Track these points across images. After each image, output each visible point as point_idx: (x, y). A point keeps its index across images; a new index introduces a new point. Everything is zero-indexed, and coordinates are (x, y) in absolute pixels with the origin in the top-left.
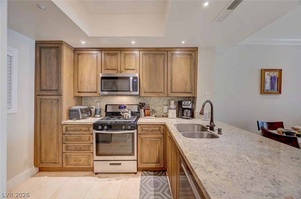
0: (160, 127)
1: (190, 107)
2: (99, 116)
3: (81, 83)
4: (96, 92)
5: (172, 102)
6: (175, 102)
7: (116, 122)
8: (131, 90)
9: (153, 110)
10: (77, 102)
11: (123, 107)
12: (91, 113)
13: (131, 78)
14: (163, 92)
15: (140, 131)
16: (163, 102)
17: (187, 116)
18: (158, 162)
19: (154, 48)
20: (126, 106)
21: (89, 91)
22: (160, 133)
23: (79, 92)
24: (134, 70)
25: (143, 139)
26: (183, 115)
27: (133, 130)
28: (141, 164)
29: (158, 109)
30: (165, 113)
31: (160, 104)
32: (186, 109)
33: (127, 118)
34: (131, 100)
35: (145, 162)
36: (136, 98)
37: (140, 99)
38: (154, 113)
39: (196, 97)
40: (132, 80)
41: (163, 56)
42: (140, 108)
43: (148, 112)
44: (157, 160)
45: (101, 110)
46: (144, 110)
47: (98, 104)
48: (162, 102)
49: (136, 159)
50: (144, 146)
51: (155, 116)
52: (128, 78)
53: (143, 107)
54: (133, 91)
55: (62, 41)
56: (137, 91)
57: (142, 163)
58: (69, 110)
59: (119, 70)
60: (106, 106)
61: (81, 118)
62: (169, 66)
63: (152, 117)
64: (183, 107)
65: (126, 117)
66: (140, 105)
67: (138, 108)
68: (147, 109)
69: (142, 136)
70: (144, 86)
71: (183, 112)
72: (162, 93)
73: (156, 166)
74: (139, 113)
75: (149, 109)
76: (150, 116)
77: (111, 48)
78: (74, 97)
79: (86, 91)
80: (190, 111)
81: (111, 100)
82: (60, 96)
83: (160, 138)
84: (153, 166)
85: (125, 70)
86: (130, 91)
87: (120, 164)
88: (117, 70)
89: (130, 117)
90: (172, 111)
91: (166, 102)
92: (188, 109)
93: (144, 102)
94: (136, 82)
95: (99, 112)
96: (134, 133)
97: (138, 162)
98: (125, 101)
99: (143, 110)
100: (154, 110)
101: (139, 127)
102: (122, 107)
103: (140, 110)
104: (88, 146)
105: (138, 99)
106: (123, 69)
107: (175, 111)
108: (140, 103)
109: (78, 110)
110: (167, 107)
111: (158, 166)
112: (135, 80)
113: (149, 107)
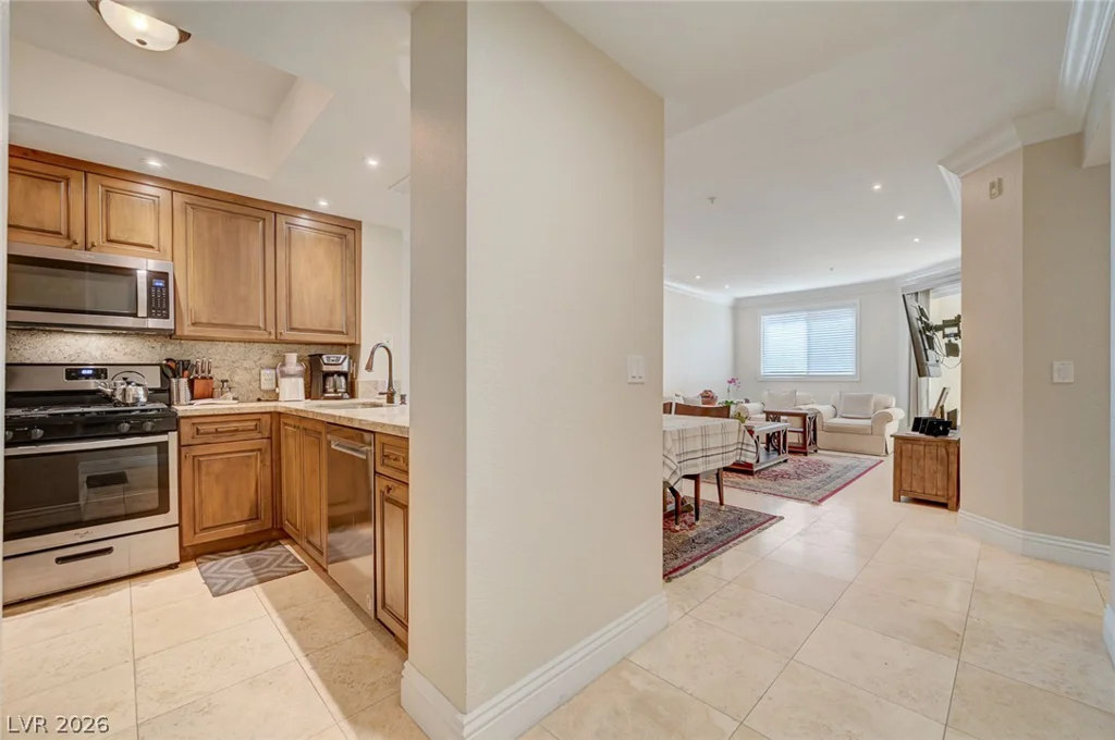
0: (259, 420)
1: (344, 368)
5: (292, 358)
6: (298, 357)
8: (142, 312)
9: (223, 382)
11: (90, 372)
13: (142, 275)
14: (261, 325)
15: (191, 435)
16: (260, 359)
17: (336, 391)
18: (255, 516)
19: (230, 194)
20: (105, 372)
22: (260, 435)
24: (152, 247)
25: (201, 459)
26: (325, 391)
27: (165, 432)
28: (195, 533)
29: (240, 377)
30: (266, 392)
31: (247, 364)
32: (331, 374)
34: (127, 350)
35: (210, 524)
37: (169, 349)
38: (227, 389)
39: (359, 345)
40: (145, 280)
41: (261, 223)
42: (170, 374)
43: (207, 385)
44: (251, 510)
46: (191, 383)
48: (256, 358)
49: (177, 522)
50: (203, 478)
51: (234, 399)
52: (127, 273)
53: (186, 373)
54: (150, 315)
56: (167, 317)
57: (197, 531)
59: (80, 239)
62: (281, 254)
63: (225, 399)
64: (325, 368)
65: (124, 401)
66: (172, 365)
67: (163, 373)
68: (203, 378)
69: (198, 451)
70: (191, 304)
71: (324, 384)
72: (259, 328)
73: (246, 529)
74: (168, 391)
75: (211, 379)
76: (212, 398)
80: (343, 379)
83: (260, 450)
84: (240, 529)
85: (109, 241)
86: (135, 315)
87: (109, 550)
88: (68, 237)
90: (293, 379)
91: (267, 359)
92: (340, 374)
93: (184, 358)
94: (161, 287)
96: (166, 443)
97: (185, 531)
98: (98, 354)
99: (184, 381)
100: (227, 381)
101: (185, 427)
102: (84, 372)
103: (174, 380)
105: (157, 345)
106: (96, 235)
107: (301, 381)
108: (168, 360)
110: (273, 371)
111: (255, 527)
112: (160, 284)
113: (209, 372)
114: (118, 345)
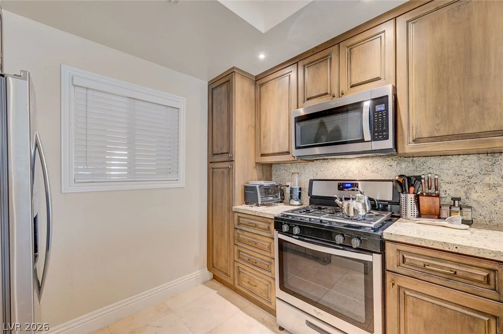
0: (494, 271)
2: (297, 203)
3: (264, 137)
4: (288, 153)
7: (321, 221)
8: (367, 137)
9: (454, 199)
10: (261, 174)
11: (349, 185)
12: (283, 195)
13: (367, 105)
15: (396, 262)
20: (356, 185)
21: (277, 151)
22: (493, 295)
23: (262, 155)
24: (378, 79)
25: (407, 293)
27: (371, 252)
33: (352, 214)
34: (374, 169)
36: (387, 162)
37: (404, 165)
38: (458, 209)
40: (368, 109)
42: (400, 190)
43: (434, 203)
45: (302, 192)
46: (417, 198)
47: (296, 178)
51: (464, 222)
52: (357, 106)
53: (412, 189)
54: (374, 139)
55: (233, 68)
56: (387, 138)
58: (245, 186)
59: (335, 92)
60: (311, 182)
61: (260, 203)
63: (451, 221)
65: (348, 212)
66: (401, 180)
67: (394, 188)
68: (429, 195)
69: (404, 282)
70: (413, 121)
74: (398, 203)
75: (438, 196)
76: (439, 218)
77: (316, 47)
78: (256, 165)
79: (271, 152)
81: (322, 169)
82: (231, 163)
85: (351, 87)
86: (363, 141)
88: (331, 94)
89: (362, 213)
94: (382, 111)
95: (298, 195)
98: (356, 172)
99: (411, 197)
100: (459, 199)
101: (390, 249)
102: (347, 185)
103: (403, 196)
104: (268, 262)
105: (394, 164)
106: (344, 87)
108: (401, 176)
109: (256, 187)
112: (380, 108)
113: (436, 189)
114: (368, 166)
